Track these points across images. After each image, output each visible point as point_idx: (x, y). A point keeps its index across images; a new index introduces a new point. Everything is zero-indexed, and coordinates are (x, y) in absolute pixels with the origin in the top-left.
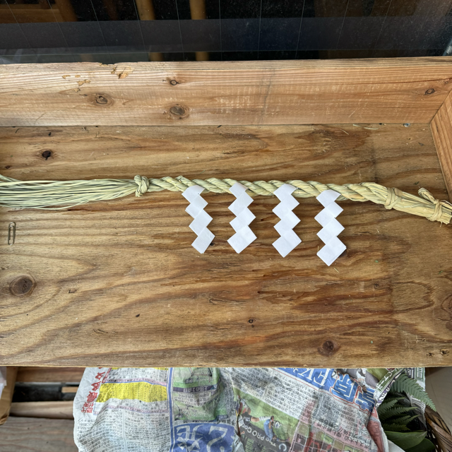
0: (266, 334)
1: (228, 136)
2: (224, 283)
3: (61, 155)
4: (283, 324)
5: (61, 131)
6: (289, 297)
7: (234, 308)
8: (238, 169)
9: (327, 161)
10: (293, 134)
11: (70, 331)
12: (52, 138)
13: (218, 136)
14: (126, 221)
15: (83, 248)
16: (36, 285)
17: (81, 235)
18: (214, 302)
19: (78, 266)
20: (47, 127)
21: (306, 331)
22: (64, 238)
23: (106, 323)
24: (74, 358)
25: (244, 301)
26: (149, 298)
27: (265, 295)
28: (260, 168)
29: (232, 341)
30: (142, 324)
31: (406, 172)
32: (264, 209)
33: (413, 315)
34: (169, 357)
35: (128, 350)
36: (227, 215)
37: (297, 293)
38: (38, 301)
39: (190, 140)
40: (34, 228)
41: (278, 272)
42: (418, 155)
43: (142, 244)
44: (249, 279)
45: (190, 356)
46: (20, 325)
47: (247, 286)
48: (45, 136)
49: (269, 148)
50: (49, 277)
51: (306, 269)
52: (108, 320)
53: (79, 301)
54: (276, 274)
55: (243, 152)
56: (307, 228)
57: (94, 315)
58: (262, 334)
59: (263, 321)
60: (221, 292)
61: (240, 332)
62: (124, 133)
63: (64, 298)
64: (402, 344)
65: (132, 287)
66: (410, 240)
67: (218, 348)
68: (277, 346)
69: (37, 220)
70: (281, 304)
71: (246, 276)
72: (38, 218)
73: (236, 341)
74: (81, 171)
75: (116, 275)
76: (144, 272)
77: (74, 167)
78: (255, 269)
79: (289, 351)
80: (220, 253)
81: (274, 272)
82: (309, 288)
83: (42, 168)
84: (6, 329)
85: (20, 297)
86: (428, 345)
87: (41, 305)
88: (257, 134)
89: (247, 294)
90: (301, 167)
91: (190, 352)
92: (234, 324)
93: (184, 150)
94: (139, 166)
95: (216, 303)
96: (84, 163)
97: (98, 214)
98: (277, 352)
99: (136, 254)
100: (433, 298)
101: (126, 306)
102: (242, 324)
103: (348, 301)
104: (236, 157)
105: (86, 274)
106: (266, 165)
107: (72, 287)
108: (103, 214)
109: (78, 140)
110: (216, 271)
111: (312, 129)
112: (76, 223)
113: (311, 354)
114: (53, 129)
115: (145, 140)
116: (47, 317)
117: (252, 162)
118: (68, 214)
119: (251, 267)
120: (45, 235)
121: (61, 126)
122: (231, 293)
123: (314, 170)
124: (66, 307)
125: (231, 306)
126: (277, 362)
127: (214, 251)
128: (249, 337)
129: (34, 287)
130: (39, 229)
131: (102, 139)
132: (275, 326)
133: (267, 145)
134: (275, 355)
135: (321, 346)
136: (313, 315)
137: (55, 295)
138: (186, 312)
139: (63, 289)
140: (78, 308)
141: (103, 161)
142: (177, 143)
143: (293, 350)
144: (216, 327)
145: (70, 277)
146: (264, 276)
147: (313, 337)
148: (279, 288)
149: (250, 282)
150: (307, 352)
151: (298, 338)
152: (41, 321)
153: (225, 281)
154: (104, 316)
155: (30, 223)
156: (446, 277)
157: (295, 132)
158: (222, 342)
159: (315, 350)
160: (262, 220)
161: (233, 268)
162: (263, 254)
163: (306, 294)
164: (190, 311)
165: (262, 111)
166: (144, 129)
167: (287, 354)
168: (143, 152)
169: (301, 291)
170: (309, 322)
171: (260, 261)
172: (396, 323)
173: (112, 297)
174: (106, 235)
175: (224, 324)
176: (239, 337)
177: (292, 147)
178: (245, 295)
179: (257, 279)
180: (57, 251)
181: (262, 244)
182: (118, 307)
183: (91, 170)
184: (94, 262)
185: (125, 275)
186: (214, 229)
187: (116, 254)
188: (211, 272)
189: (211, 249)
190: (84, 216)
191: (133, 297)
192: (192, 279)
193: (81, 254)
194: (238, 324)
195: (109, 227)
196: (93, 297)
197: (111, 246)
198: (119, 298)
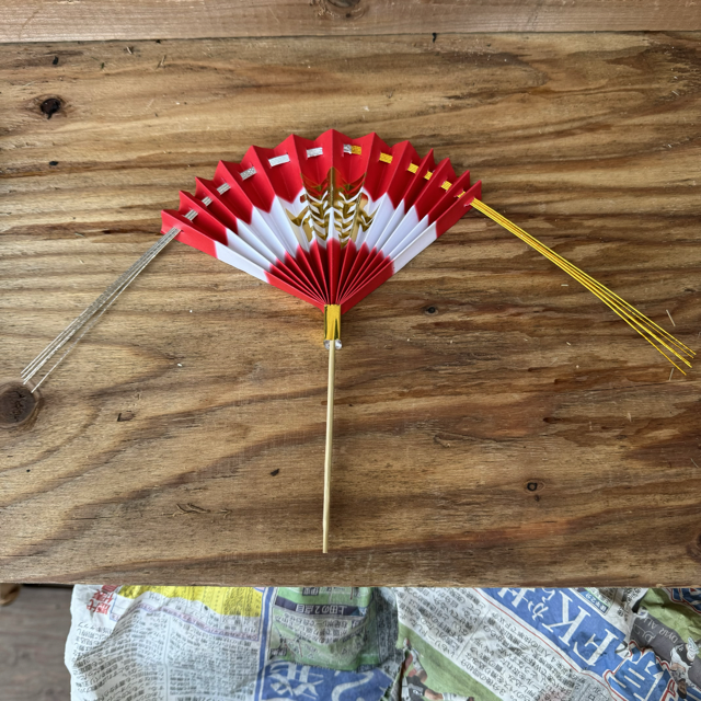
0: (568, 517)
1: (455, 59)
2: (464, 398)
3: (83, 108)
4: (606, 491)
5: (80, 53)
6: (617, 432)
7: (491, 457)
8: (481, 133)
9: (683, 116)
10: (603, 53)
11: (126, 508)
12: (60, 69)
13: (432, 57)
15: (142, 320)
16: (42, 402)
18: (445, 442)
19: (133, 359)
20: (47, 44)
21: (658, 508)
23: (205, 489)
24: (140, 570)
25: (514, 440)
26: (298, 433)
27: (561, 427)
28: (532, 131)
29: (492, 533)
30: (284, 493)
32: (547, 225)
34: (352, 569)
35: (259, 551)
36: (462, 243)
37: (636, 420)
38: (50, 440)
39: (369, 68)
40: (33, 274)
41: (588, 373)
43: (274, 309)
44: (521, 390)
45: (398, 566)
46: (12, 492)
47: (517, 404)
48: (45, 65)
49: (550, 85)
50: (72, 383)
51: (653, 366)
52: (210, 482)
53: (142, 440)
54: (584, 378)
55: (492, 95)
56: (648, 270)
57: (178, 471)
58: (560, 517)
59: (559, 486)
60: (459, 419)
61: (509, 512)
62: (220, 55)
63: (107, 433)
65: (259, 406)
67: (462, 547)
68: (596, 543)
69: (38, 255)
70: (598, 447)
71: (515, 383)
72: (39, 250)
73: (501, 532)
74: (127, 143)
75: (220, 379)
76: (282, 374)
77: (113, 133)
78: (534, 366)
79: (623, 553)
80: (451, 330)
81: (579, 374)
82: (661, 410)
83: (41, 137)
85: (10, 430)
87: (57, 449)
88: (521, 52)
89: (519, 425)
90: (627, 129)
91: (397, 556)
92: (494, 493)
93: (355, 90)
94: (256, 129)
95: (448, 443)
96: (134, 124)
98: (596, 555)
99: (262, 334)
101: (247, 450)
102: (513, 493)
104: (476, 106)
105: (155, 376)
106: (546, 125)
107: (123, 406)
109: (119, 74)
110: (444, 370)
111: (645, 42)
112: (123, 262)
113: (671, 559)
114: (62, 48)
115: (267, 70)
116: (72, 476)
117: (515, 117)
118: (104, 241)
119: (524, 362)
120: (57, 289)
121: (79, 42)
122: (482, 421)
123: (656, 135)
124: (114, 452)
125: (484, 451)
126: (596, 579)
127: (437, 324)
128: (530, 523)
129: (40, 407)
130: (43, 276)
131: (170, 68)
132: (588, 497)
133: (546, 78)
134: (591, 563)
135: (695, 541)
136: (674, 471)
137: (86, 426)
138: (381, 466)
139: (104, 411)
140: (141, 455)
141: (174, 120)
142: (339, 75)
143: (632, 552)
144: (453, 499)
145: (117, 385)
146: (557, 382)
147: (676, 521)
148: (592, 411)
149: (525, 395)
150: (662, 556)
151: (642, 525)
152: (60, 485)
153: (467, 394)
154: (201, 473)
155: (22, 263)
157: (608, 48)
158: (469, 533)
159: (681, 550)
161: (482, 365)
162: (551, 331)
163: (656, 423)
164: (391, 462)
166: (263, 44)
167: (618, 561)
168: (265, 97)
169: (642, 416)
170: (665, 487)
171: (545, 347)
173: (213, 430)
174: (193, 288)
175: (470, 492)
176: (506, 524)
177: (603, 82)
178: (515, 426)
179: (539, 388)
181: (548, 309)
182: (229, 453)
183: (149, 142)
184: (170, 351)
185: (241, 379)
186: (435, 275)
187: (218, 332)
188: (433, 374)
189: (429, 319)
190: (142, 245)
191: (263, 430)
192: (390, 390)
193: (140, 332)
194: (503, 492)
195: (198, 271)
196: (173, 431)
197: (206, 314)
198: (231, 433)
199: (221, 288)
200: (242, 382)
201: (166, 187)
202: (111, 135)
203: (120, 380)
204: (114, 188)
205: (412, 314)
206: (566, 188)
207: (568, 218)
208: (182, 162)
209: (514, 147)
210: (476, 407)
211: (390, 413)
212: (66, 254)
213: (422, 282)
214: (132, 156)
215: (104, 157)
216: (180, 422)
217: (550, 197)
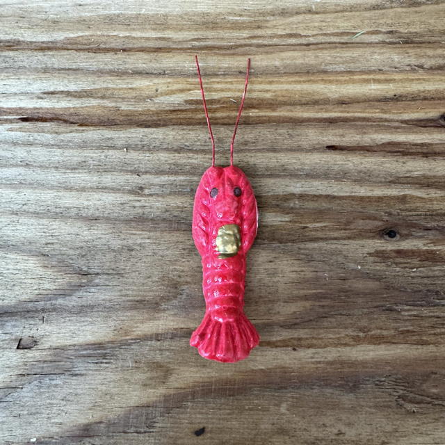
14: (163, 156)
17: (52, 188)
18: (409, 406)
65: (182, 343)
74: (55, 22)
75: (139, 304)
94: (194, 15)
101: (167, 398)
108: (108, 133)
110: (408, 312)
118: (21, 130)
138: (331, 432)
153: (436, 344)
164: (344, 429)
174: (114, 190)
182: (144, 401)
183: (79, 22)
185: (163, 306)
186: (394, 192)
187: (140, 245)
188: (394, 315)
189: (389, 246)
190: (61, 137)
191: (187, 374)
192: (343, 333)
193: (51, 240)
195: (121, 171)
196: (80, 367)
197: (127, 221)
198: (148, 375)
199: (146, 191)
200: (164, 310)
201: (94, 73)
202: (39, 12)
203: (24, 297)
204: (36, 70)
205: (369, 238)
208: (113, 45)
211: (342, 363)
213: (380, 199)
214: (60, 36)
215: (28, 36)
216: (89, 356)
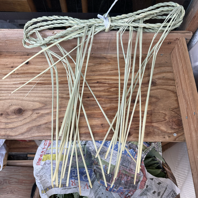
1: (95, 58)
2: (92, 111)
3: (33, 63)
5: (32, 54)
7: (96, 120)
8: (99, 70)
11: (37, 127)
12: (28, 56)
15: (41, 98)
16: (24, 111)
19: (39, 104)
20: (27, 52)
22: (34, 94)
24: (39, 137)
25: (100, 118)
28: (107, 70)
31: (160, 73)
32: (108, 85)
33: (159, 123)
36: (94, 87)
38: (25, 117)
40: (23, 90)
41: (112, 108)
42: (165, 66)
43: (63, 97)
46: (18, 125)
48: (26, 56)
49: (110, 62)
50: (29, 108)
53: (40, 117)
55: (101, 64)
57: (46, 122)
59: (106, 125)
60: (91, 115)
61: (98, 129)
63: (35, 116)
64: (154, 134)
66: (160, 97)
73: (96, 131)
77: (37, 68)
78: (104, 107)
80: (91, 101)
81: (111, 108)
83: (25, 68)
84: (14, 126)
85: (18, 115)
86: (164, 134)
87: (26, 118)
88: (106, 57)
96: (41, 66)
97: (46, 86)
100: (167, 118)
102: (99, 126)
103: (136, 119)
104: (98, 65)
105: (43, 107)
106: (109, 69)
107: (37, 112)
109: (39, 58)
112: (39, 89)
114: (29, 53)
116: (28, 122)
117: (104, 68)
121: (32, 52)
122: (95, 115)
124: (35, 119)
125: (95, 119)
127: (89, 100)
128: (101, 130)
129: (24, 112)
133: (110, 61)
137: (31, 115)
139: (34, 112)
140: (40, 119)
145: (37, 108)
146: (107, 109)
148: (112, 114)
152: (26, 124)
154: (49, 122)
156: (172, 111)
160: (107, 89)
161: (96, 106)
162: (107, 101)
165: (108, 48)
171: (106, 104)
172: (153, 126)
178: (100, 116)
179: (104, 110)
180: (32, 99)
181: (107, 98)
184: (45, 103)
194: (97, 126)
206: (111, 79)
207: (111, 84)
209: (103, 72)
210: (94, 113)
212: (29, 87)
217: (108, 81)
